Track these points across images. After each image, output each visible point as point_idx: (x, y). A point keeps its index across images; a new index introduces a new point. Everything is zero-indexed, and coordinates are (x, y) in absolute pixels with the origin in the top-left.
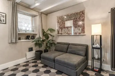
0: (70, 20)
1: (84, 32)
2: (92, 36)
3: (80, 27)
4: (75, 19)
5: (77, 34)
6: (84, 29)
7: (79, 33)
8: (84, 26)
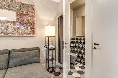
0: (10, 10)
1: (34, 33)
2: (46, 37)
3: (29, 25)
4: (19, 11)
5: (25, 35)
6: (33, 28)
7: (28, 34)
8: (34, 25)
